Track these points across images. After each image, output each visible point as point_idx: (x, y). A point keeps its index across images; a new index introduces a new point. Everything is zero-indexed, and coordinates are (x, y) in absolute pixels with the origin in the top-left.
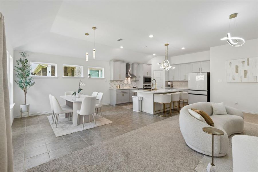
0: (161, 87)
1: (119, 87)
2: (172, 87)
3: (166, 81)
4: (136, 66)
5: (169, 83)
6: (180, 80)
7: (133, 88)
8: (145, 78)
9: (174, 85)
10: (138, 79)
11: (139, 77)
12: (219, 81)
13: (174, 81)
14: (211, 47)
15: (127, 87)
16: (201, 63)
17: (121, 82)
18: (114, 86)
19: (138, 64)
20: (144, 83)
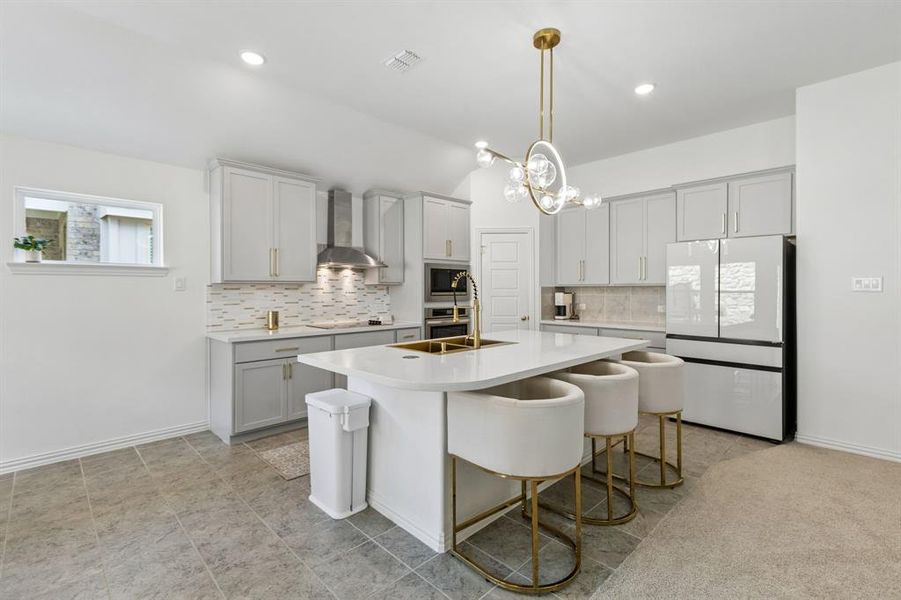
0: (519, 317)
1: (276, 322)
2: (575, 317)
3: (544, 289)
4: (384, 204)
5: (561, 299)
6: (615, 282)
7: (372, 323)
8: (432, 270)
9: (583, 306)
10: (400, 280)
11: (404, 266)
12: (857, 287)
13: (586, 288)
14: (800, 86)
15: (331, 323)
16: (735, 185)
17: (293, 295)
18: (246, 316)
19: (400, 197)
20: (428, 299)
